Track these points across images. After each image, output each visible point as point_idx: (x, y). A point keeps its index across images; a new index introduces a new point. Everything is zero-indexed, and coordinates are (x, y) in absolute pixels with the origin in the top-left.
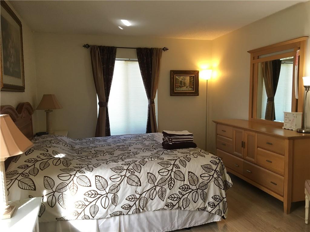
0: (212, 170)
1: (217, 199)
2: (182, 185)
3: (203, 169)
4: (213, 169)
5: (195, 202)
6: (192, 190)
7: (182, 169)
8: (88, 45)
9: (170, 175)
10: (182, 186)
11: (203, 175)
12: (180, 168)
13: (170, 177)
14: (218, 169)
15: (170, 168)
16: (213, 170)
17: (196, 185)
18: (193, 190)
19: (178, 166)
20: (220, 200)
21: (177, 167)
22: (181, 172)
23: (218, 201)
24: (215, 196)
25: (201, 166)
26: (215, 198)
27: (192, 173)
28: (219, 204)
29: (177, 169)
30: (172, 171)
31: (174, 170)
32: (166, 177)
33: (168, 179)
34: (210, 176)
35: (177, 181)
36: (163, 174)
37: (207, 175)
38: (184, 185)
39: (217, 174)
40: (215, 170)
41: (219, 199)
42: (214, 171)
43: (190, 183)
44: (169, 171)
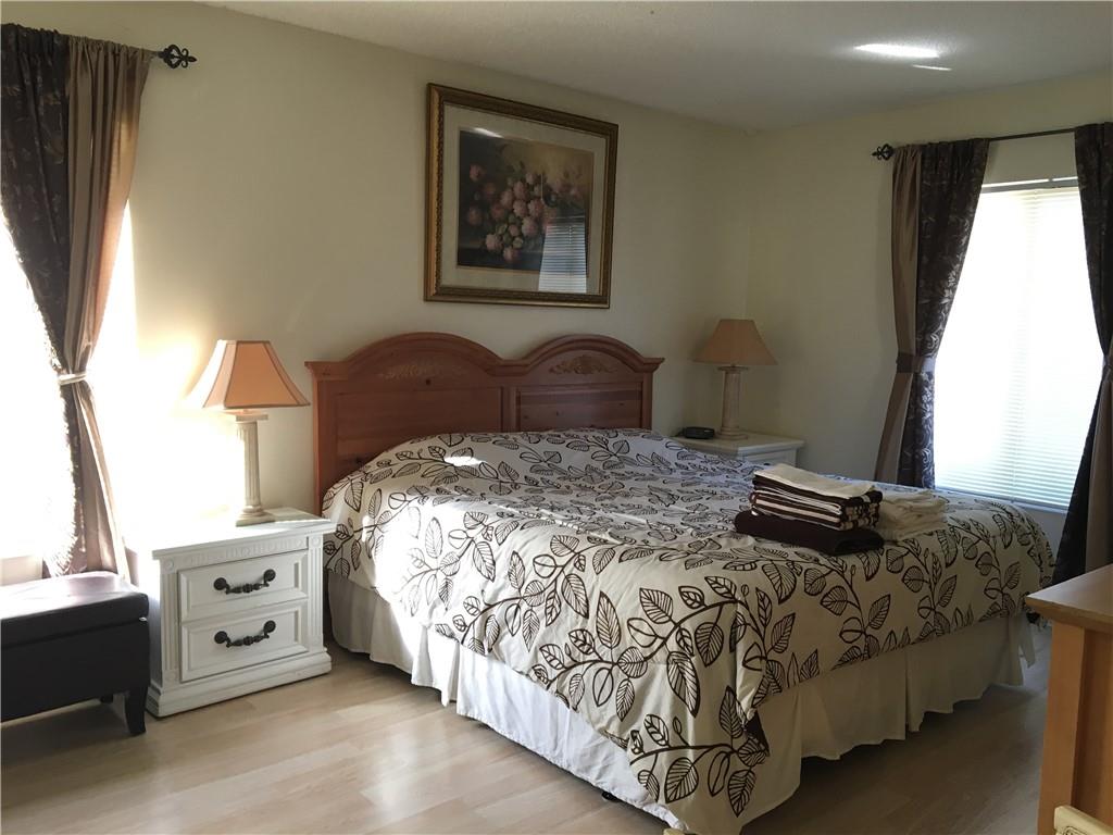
0: (667, 618)
1: (658, 732)
2: (578, 627)
3: (642, 602)
4: (670, 617)
5: (598, 706)
6: (597, 658)
7: (589, 576)
8: (890, 148)
9: (556, 580)
10: (576, 631)
11: (635, 623)
12: (583, 570)
13: (552, 587)
14: (688, 626)
15: (561, 561)
16: (670, 619)
17: (611, 648)
18: (601, 660)
19: (582, 562)
20: (664, 742)
21: (578, 565)
22: (583, 585)
23: (657, 742)
24: (655, 720)
25: (641, 589)
26: (652, 725)
27: (608, 601)
28: (657, 752)
29: (575, 571)
30: (562, 570)
31: (567, 572)
32: (545, 582)
33: (547, 592)
34: (656, 636)
35: (567, 608)
36: (541, 570)
37: (646, 629)
38: (582, 630)
39: (678, 643)
40: (677, 625)
41: (663, 738)
42: (670, 626)
43: (598, 632)
44: (556, 566)
